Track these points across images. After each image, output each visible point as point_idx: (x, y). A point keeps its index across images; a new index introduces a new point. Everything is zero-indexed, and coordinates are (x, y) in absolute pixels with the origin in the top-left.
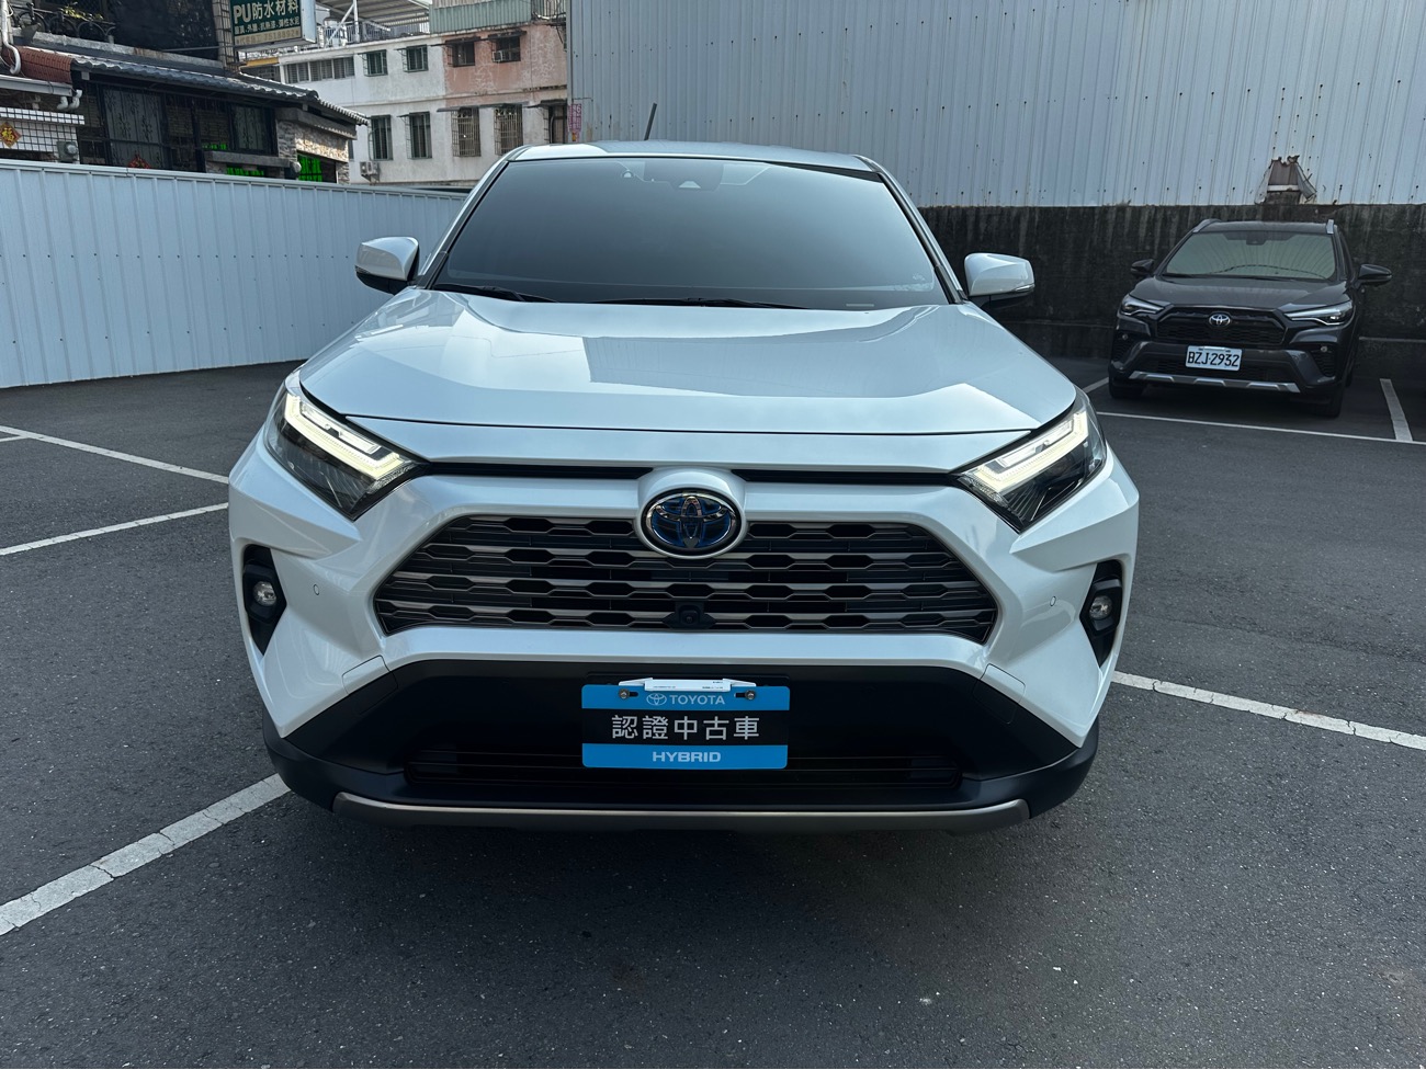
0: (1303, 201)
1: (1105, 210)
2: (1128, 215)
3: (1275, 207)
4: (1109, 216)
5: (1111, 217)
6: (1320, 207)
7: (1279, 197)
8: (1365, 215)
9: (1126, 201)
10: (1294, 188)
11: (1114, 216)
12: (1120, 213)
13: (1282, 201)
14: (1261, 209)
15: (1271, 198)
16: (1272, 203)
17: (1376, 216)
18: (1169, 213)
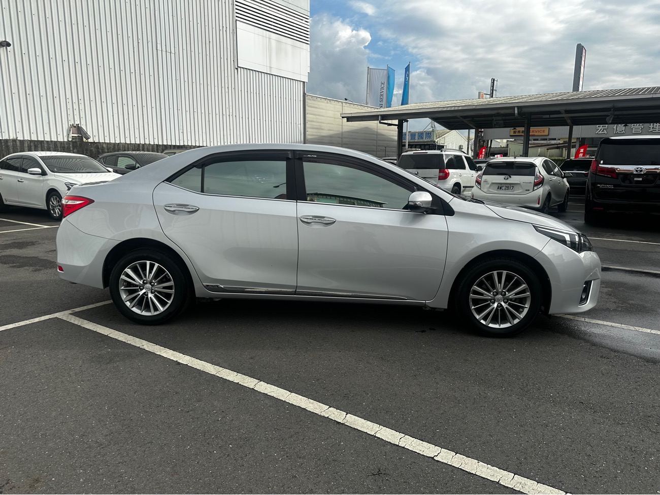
0: (84, 140)
1: (6, 141)
2: (18, 143)
3: (76, 142)
4: (9, 144)
5: (10, 144)
6: (90, 142)
7: (76, 139)
8: (104, 146)
9: (15, 137)
10: (80, 135)
11: (12, 144)
12: (14, 143)
13: (77, 140)
14: (71, 143)
15: (73, 139)
16: (74, 140)
17: (108, 147)
18: (36, 143)
